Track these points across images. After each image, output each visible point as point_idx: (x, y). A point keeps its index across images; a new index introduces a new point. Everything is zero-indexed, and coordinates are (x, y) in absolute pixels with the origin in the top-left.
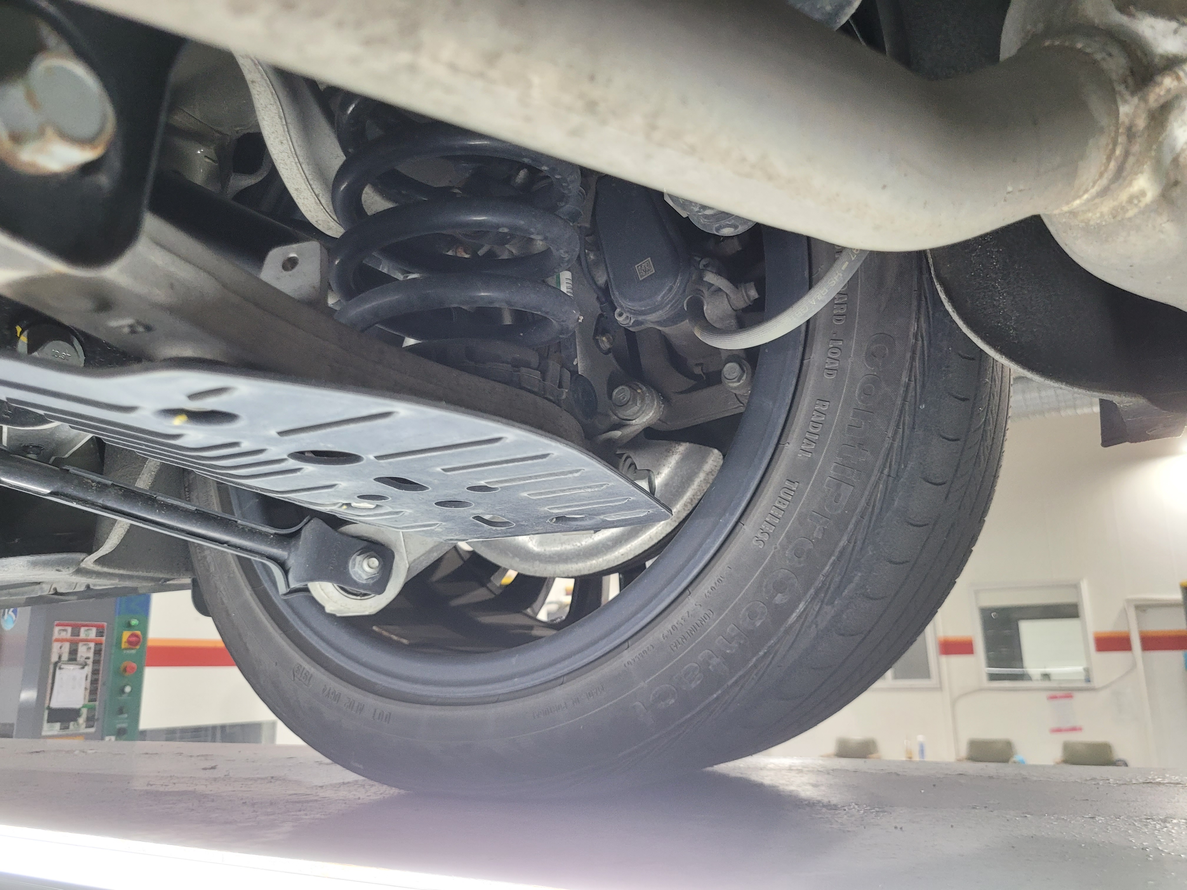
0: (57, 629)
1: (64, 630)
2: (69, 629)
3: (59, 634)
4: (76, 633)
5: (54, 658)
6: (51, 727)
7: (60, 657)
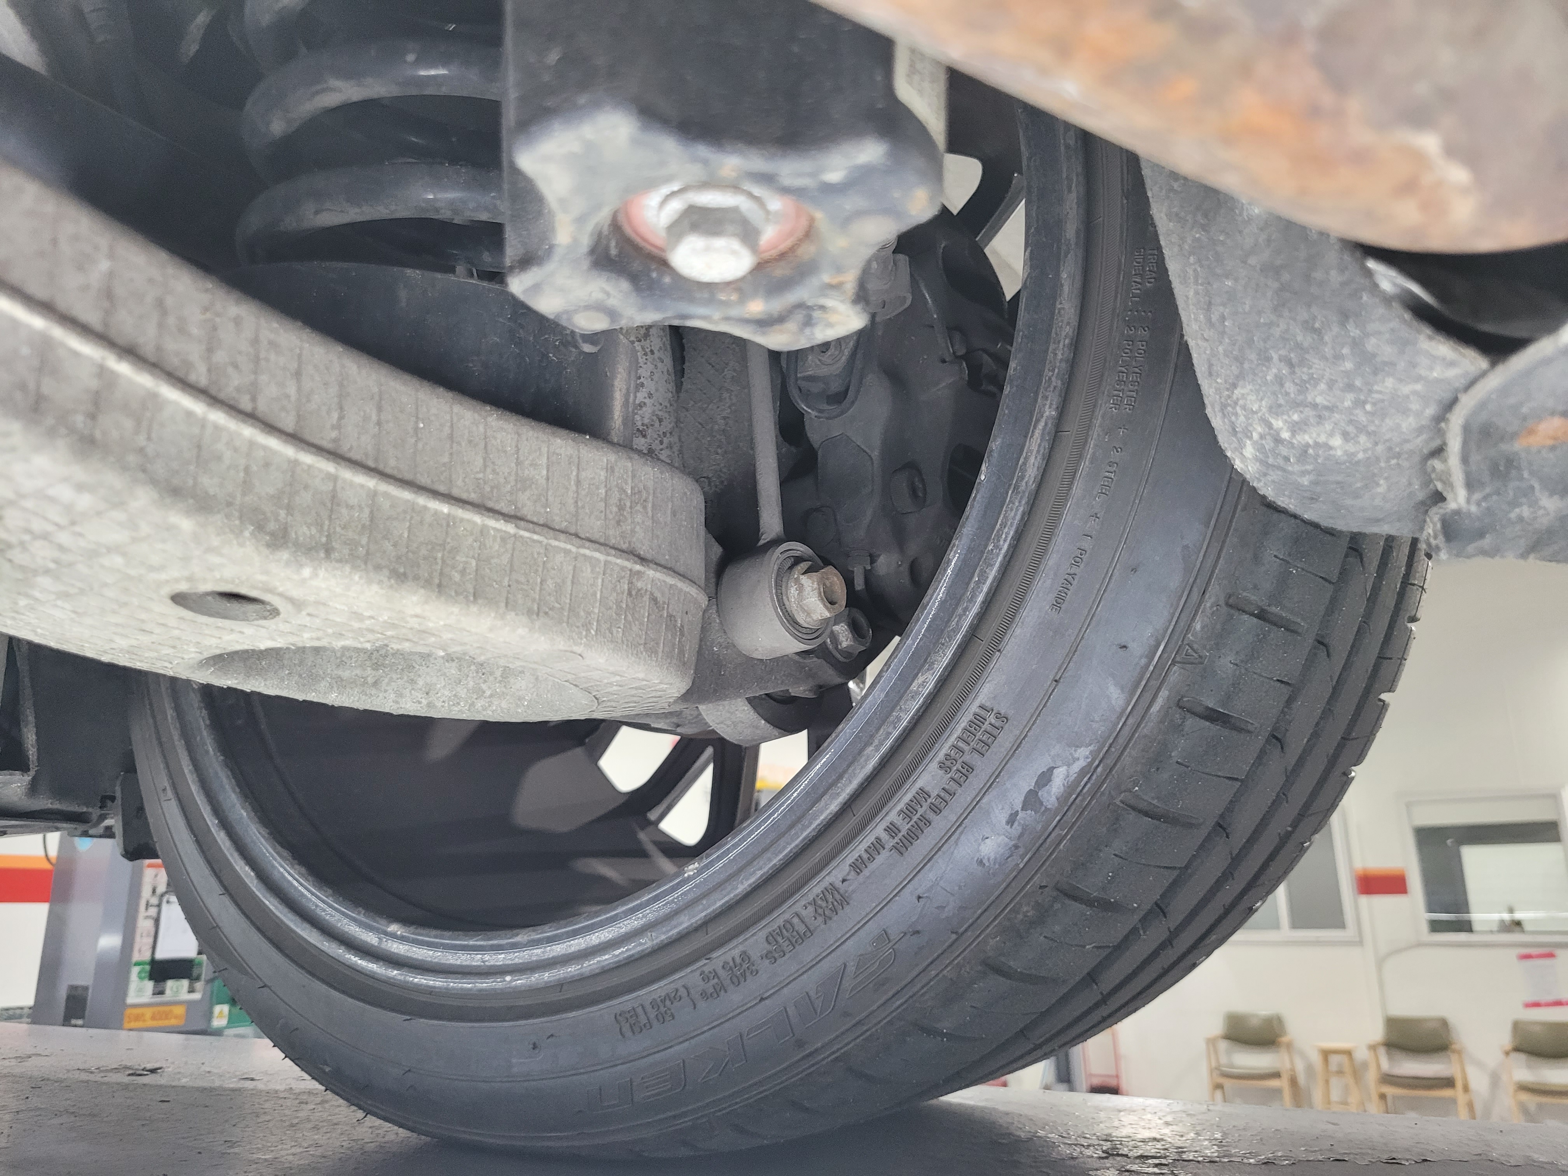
5: (146, 892)
6: (140, 991)
7: (154, 890)
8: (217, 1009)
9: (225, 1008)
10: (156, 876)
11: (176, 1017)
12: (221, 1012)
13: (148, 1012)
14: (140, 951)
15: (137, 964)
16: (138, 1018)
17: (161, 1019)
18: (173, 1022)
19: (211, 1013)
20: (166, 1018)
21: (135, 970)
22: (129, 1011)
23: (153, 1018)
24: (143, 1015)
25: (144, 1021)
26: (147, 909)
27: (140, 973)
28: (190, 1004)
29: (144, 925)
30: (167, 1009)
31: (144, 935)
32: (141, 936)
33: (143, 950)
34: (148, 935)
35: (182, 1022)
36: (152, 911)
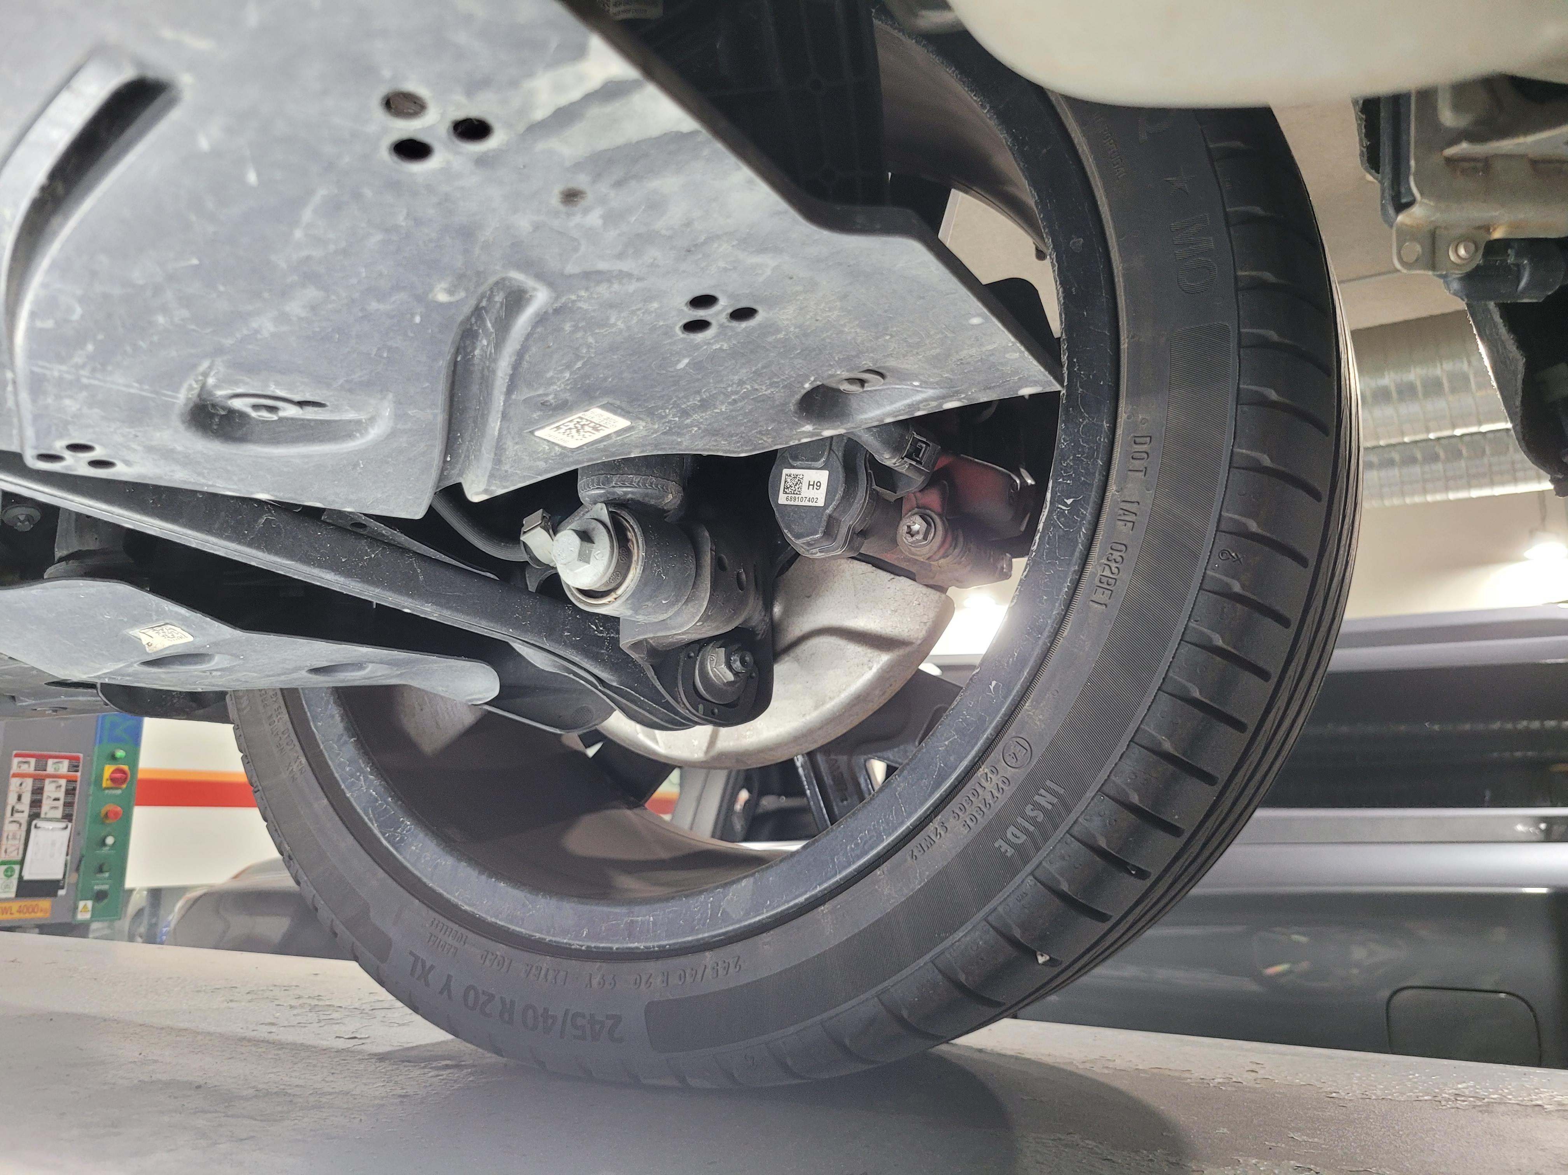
0: (15, 761)
1: (25, 762)
2: (33, 761)
3: (19, 767)
4: (41, 766)
5: (12, 799)
6: (7, 887)
7: (19, 798)
8: (81, 904)
9: (90, 904)
10: (21, 785)
11: (42, 911)
12: (85, 906)
13: (15, 906)
14: (6, 851)
15: (4, 863)
16: (5, 911)
17: (28, 911)
18: (40, 915)
19: (76, 908)
20: (33, 911)
23: (19, 911)
24: (10, 908)
25: (11, 914)
26: (12, 815)
27: (6, 871)
29: (11, 829)
30: (34, 903)
31: (10, 837)
32: (7, 837)
33: (8, 851)
34: (14, 838)
35: (48, 915)
36: (17, 816)
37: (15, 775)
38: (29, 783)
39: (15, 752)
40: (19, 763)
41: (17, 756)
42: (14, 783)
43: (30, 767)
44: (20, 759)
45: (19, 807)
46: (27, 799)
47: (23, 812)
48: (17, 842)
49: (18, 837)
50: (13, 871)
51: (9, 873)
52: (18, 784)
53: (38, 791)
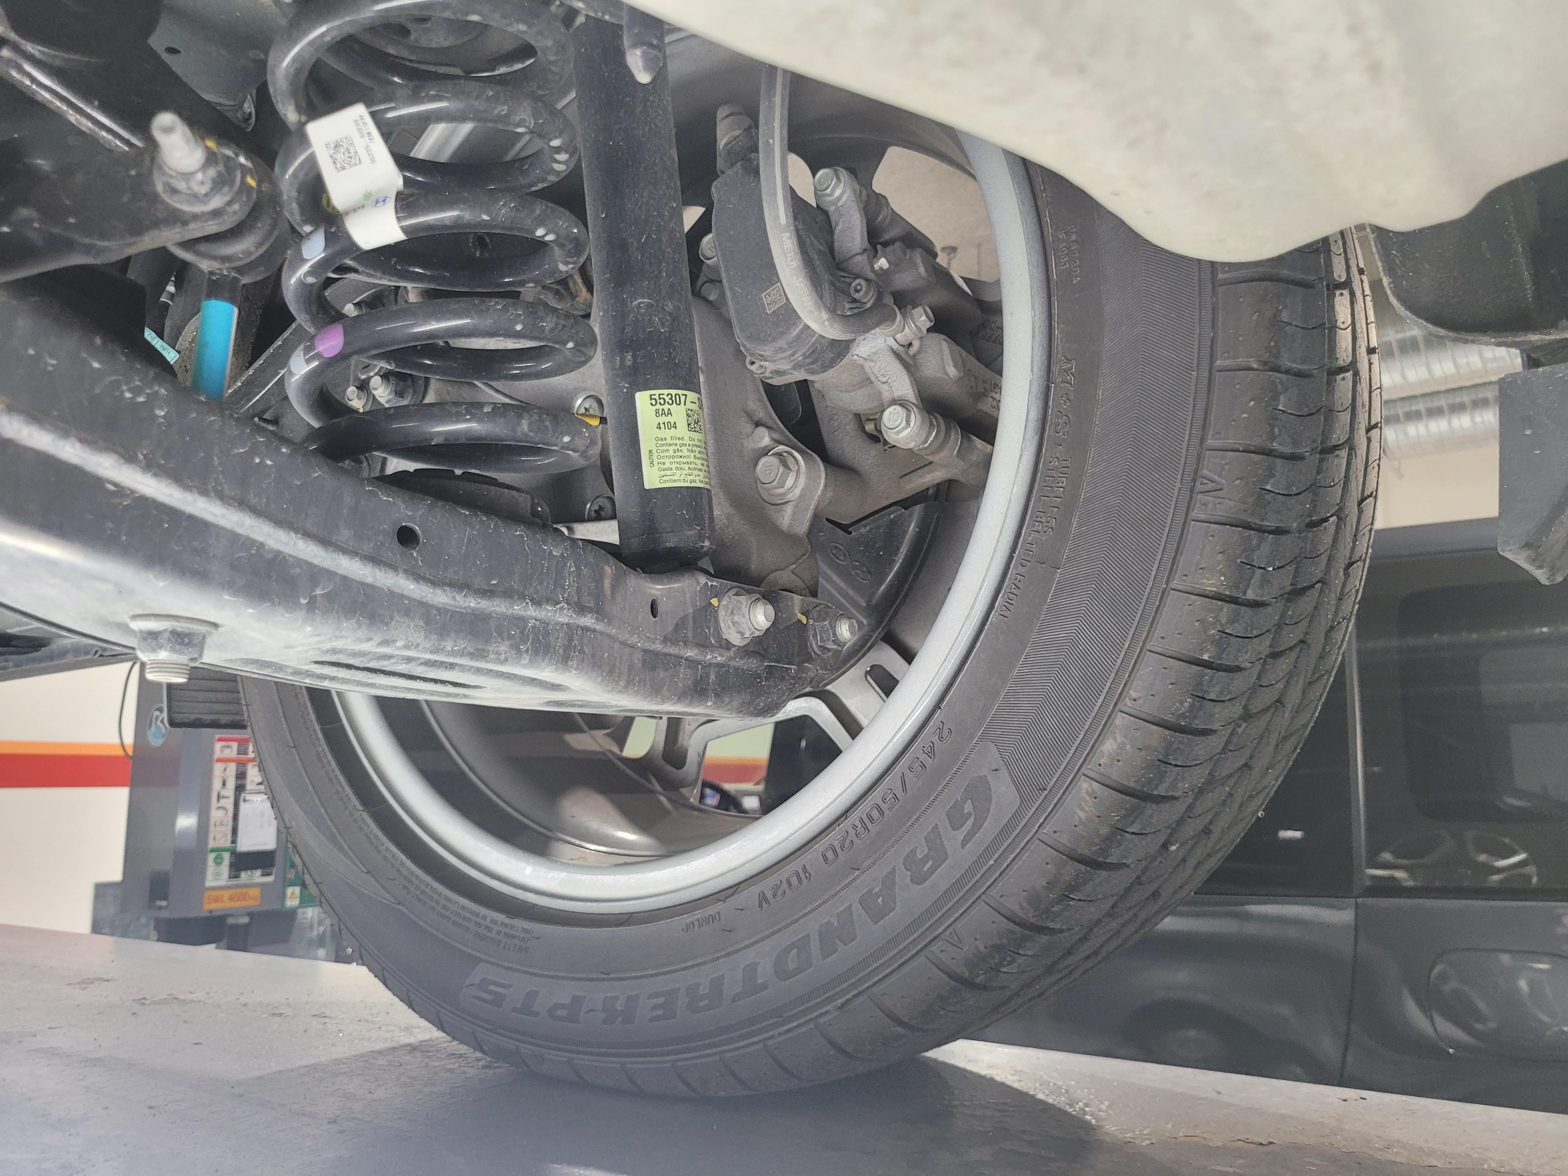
0: (218, 745)
1: (228, 747)
2: (235, 745)
3: (222, 750)
4: (242, 751)
5: (217, 785)
6: (217, 875)
7: (224, 784)
8: (288, 889)
9: (295, 888)
10: (225, 770)
11: (252, 898)
12: (291, 891)
13: (226, 894)
14: (214, 839)
15: (212, 851)
16: (217, 899)
17: (239, 900)
18: (249, 901)
19: (282, 893)
20: (244, 899)
21: (211, 857)
22: (207, 894)
23: (231, 899)
24: (222, 895)
25: (223, 901)
26: (218, 800)
27: (216, 858)
28: (263, 885)
29: (219, 815)
30: (244, 890)
31: (218, 824)
32: (215, 825)
33: (217, 838)
34: (221, 824)
35: (258, 902)
36: (223, 802)
37: (219, 760)
38: (232, 768)
39: (217, 736)
40: (223, 747)
41: (220, 740)
42: (218, 768)
43: (232, 751)
44: (223, 743)
45: (224, 793)
46: (231, 784)
47: (227, 797)
48: (223, 829)
49: (225, 823)
50: (222, 858)
51: (219, 860)
52: (222, 770)
53: (241, 776)
